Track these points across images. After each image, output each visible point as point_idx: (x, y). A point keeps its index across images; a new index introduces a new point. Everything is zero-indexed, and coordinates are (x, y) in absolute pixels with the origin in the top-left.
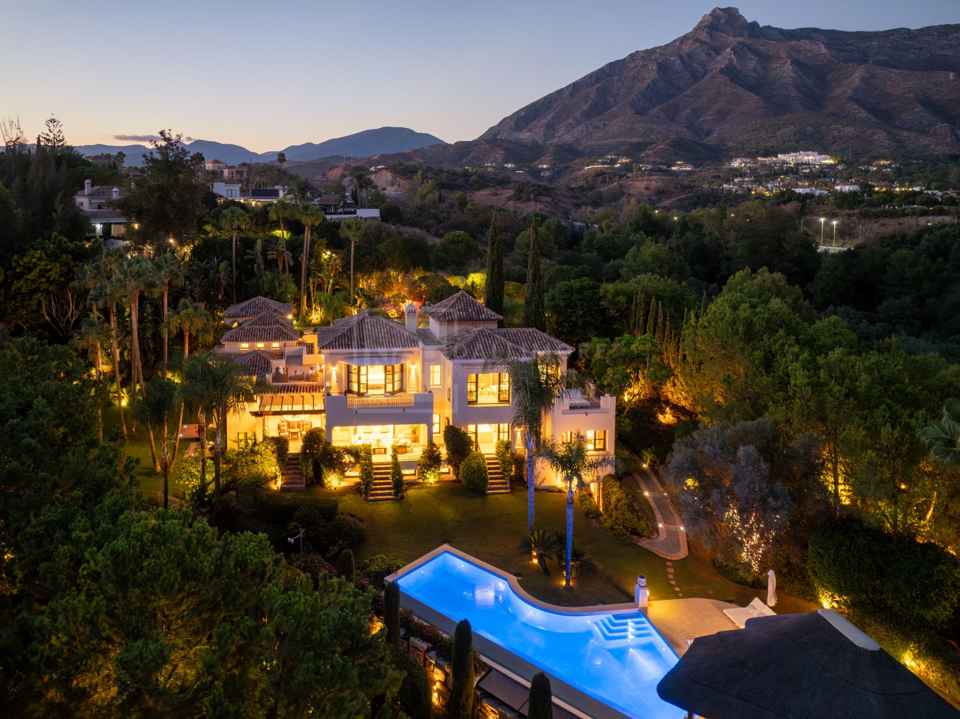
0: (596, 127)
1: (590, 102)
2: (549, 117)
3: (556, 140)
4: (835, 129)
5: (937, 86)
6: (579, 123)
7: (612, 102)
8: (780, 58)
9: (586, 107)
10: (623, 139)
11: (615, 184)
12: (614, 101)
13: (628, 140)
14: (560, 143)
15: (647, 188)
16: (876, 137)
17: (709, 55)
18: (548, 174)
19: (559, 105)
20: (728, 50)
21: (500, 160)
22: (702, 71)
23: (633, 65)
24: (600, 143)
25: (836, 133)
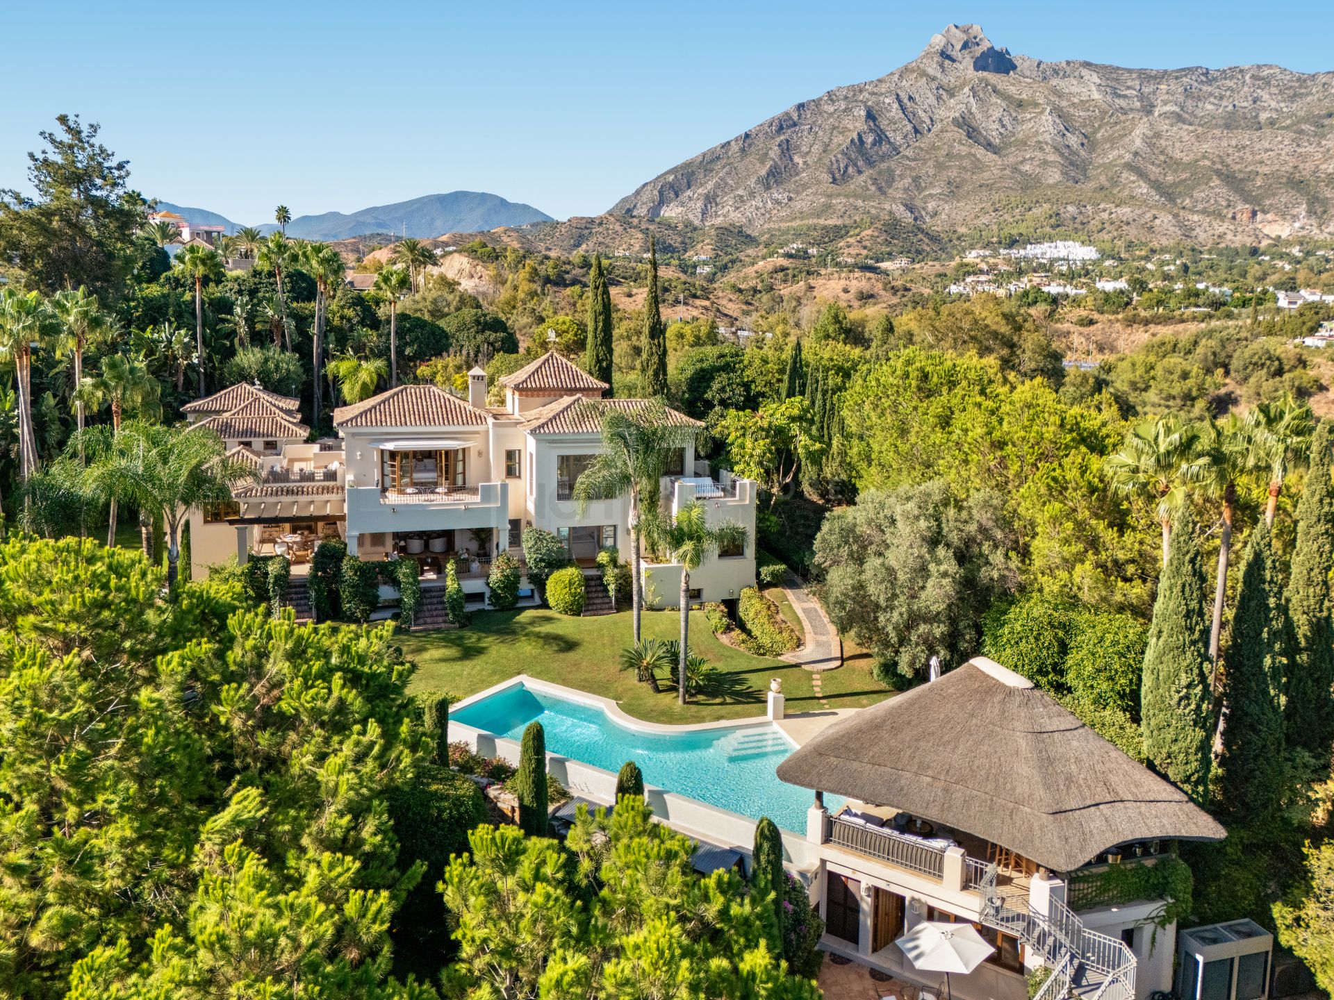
0: (778, 202)
1: (769, 164)
2: (710, 185)
3: (720, 220)
4: (1105, 210)
5: (1239, 150)
6: (752, 195)
7: (801, 165)
8: (1036, 105)
9: (763, 172)
10: (815, 221)
11: (802, 283)
12: (805, 163)
13: (822, 222)
14: (726, 225)
15: (846, 291)
16: (1157, 222)
17: (939, 98)
18: (707, 269)
19: (724, 167)
20: (966, 90)
21: (637, 248)
22: (928, 122)
23: (831, 109)
24: (784, 225)
25: (1105, 216)
